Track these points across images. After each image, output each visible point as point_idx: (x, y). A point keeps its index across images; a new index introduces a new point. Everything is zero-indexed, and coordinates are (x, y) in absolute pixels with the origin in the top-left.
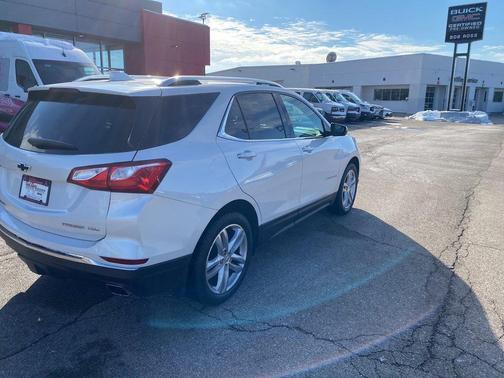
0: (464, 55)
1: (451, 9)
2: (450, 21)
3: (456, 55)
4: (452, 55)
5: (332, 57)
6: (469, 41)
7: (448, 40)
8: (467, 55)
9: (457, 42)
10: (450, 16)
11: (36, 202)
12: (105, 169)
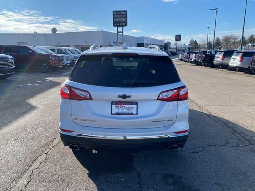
0: (121, 32)
1: (114, 12)
2: (114, 18)
3: (118, 32)
4: (117, 33)
5: (54, 30)
6: (123, 26)
7: (114, 25)
8: (123, 32)
9: (118, 26)
10: (114, 15)
11: (128, 114)
12: (175, 91)
